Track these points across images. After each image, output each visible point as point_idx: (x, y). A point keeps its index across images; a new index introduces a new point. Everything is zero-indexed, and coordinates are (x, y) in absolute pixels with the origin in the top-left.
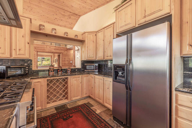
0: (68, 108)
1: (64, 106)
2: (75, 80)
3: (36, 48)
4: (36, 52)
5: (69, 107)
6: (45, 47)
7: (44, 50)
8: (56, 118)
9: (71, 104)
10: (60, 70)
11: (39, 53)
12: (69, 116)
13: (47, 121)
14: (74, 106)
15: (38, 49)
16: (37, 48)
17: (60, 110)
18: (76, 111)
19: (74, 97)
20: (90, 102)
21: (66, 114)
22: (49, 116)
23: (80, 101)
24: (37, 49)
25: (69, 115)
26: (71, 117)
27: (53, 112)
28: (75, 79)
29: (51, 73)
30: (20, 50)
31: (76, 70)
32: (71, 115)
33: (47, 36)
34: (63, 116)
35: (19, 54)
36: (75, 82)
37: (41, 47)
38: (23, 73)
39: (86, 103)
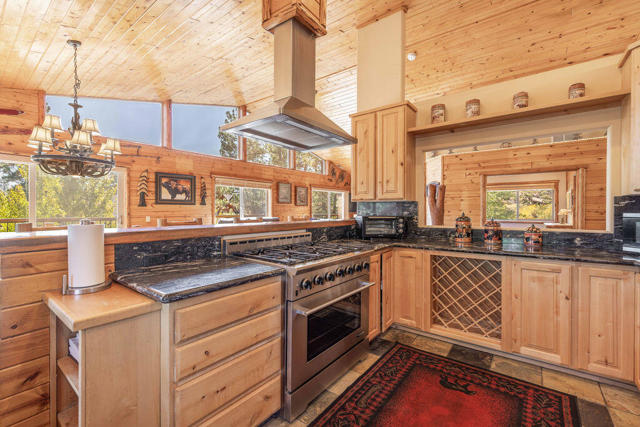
0: (489, 366)
1: (481, 355)
2: (533, 279)
3: (483, 165)
4: (481, 177)
5: (493, 367)
6: (511, 155)
7: (506, 166)
8: (431, 366)
9: (516, 365)
10: (490, 233)
11: (490, 180)
12: (465, 387)
13: (408, 358)
14: (514, 375)
15: (488, 167)
16: (487, 164)
17: (459, 359)
18: (502, 389)
19: (530, 346)
20: (611, 411)
21: (460, 376)
22: (421, 353)
23: (561, 378)
24: (484, 168)
25: (468, 385)
26: (468, 393)
27: (440, 350)
28: (535, 274)
29: (459, 240)
30: (388, 181)
31: (578, 241)
32: (471, 388)
33: (453, 132)
34: (449, 374)
35: (387, 192)
36: (535, 286)
37: (496, 160)
38: (393, 231)
39: (583, 401)
